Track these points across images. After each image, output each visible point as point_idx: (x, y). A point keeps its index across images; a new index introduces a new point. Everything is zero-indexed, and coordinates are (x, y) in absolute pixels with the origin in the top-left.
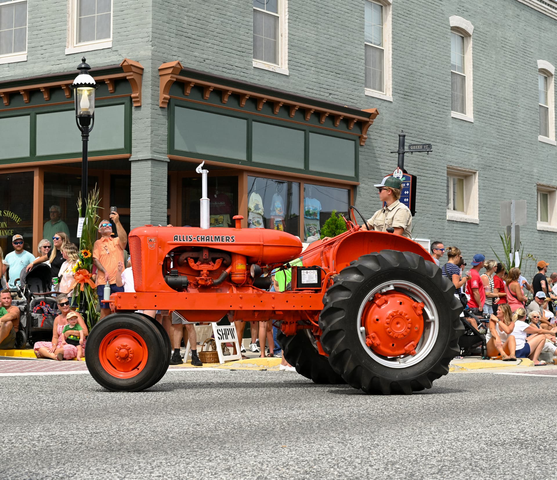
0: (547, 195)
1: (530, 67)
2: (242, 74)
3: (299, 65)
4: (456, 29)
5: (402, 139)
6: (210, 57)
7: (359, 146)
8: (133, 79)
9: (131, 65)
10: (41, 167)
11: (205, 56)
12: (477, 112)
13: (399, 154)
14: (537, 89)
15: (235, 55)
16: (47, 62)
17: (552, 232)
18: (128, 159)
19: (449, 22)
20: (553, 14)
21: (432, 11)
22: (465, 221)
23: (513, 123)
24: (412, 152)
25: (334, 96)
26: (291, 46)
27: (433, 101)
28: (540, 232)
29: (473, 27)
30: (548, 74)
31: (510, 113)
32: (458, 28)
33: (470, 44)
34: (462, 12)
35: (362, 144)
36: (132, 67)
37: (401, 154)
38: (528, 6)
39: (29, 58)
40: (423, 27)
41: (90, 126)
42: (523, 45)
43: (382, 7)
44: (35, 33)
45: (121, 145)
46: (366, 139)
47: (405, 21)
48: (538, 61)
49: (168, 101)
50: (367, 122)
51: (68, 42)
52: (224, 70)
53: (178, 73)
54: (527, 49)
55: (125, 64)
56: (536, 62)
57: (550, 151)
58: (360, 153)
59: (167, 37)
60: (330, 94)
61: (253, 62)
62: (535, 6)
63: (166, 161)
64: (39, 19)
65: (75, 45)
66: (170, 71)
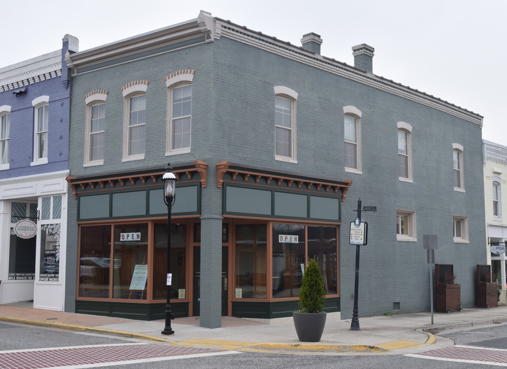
0: (460, 221)
1: (448, 148)
2: (269, 165)
3: (304, 157)
4: (402, 129)
5: (360, 203)
6: (249, 156)
7: (341, 202)
8: (201, 172)
9: (200, 164)
10: (152, 221)
11: (245, 156)
12: (415, 177)
13: (358, 212)
14: (453, 160)
15: (264, 154)
16: (156, 160)
17: (463, 243)
18: (199, 218)
19: (397, 125)
20: (462, 116)
21: (386, 120)
22: (409, 241)
23: (438, 181)
24: (365, 211)
25: (325, 174)
26: (299, 146)
27: (387, 172)
28: (456, 244)
29: (412, 127)
30: (460, 151)
31: (436, 176)
32: (403, 128)
33: (410, 137)
34: (405, 119)
35: (343, 200)
36: (200, 165)
37: (359, 212)
38: (446, 113)
39: (146, 158)
40: (380, 130)
41: (172, 203)
42: (443, 135)
43: (355, 119)
44: (149, 143)
45: (195, 209)
46: (345, 197)
47: (369, 127)
48: (453, 144)
49: (222, 184)
50: (346, 188)
51: (167, 149)
52: (257, 163)
53: (228, 168)
54: (446, 138)
55: (197, 163)
56: (452, 145)
57: (461, 196)
58: (342, 205)
59: (222, 147)
60: (323, 172)
61: (275, 157)
62: (450, 112)
63: (221, 219)
64: (151, 135)
65: (171, 151)
66: (223, 167)
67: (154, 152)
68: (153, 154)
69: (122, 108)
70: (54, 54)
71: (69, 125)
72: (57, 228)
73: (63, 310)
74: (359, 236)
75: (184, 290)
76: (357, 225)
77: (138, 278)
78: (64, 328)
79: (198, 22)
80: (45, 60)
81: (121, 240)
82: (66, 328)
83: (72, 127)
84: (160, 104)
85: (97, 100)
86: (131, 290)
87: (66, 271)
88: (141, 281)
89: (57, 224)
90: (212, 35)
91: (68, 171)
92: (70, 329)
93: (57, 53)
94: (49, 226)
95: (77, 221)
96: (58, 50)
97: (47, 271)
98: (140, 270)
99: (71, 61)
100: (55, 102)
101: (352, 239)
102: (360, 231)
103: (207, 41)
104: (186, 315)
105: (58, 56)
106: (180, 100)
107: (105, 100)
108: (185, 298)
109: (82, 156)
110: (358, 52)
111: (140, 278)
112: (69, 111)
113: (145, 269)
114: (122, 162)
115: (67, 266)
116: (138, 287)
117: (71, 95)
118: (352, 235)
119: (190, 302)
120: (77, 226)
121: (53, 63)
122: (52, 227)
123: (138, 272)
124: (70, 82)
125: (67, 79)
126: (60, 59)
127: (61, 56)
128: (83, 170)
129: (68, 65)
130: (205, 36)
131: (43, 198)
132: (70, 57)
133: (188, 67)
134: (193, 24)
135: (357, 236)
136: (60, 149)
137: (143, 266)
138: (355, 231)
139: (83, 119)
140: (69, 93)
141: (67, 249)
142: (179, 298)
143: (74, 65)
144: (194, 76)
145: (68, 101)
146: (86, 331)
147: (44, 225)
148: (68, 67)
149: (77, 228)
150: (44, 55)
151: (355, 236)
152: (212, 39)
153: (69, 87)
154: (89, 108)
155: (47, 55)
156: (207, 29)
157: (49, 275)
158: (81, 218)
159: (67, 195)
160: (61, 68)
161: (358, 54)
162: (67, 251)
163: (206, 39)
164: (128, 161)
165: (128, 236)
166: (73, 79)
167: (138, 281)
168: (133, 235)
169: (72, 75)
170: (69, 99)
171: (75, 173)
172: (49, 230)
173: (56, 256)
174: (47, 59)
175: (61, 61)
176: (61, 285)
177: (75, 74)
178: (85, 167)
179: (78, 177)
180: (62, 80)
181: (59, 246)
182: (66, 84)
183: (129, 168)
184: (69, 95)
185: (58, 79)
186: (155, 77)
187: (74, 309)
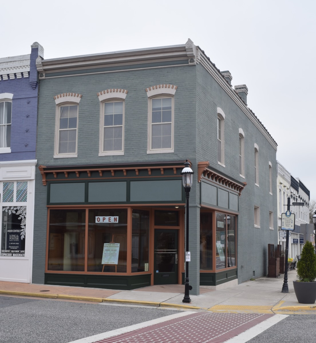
1: (268, 164)
3: (227, 163)
10: (131, 207)
12: (259, 183)
15: (214, 159)
19: (254, 146)
20: (272, 143)
21: (251, 141)
22: (258, 227)
23: (265, 187)
24: (293, 206)
26: (225, 155)
27: (252, 178)
28: (270, 230)
30: (270, 167)
31: (265, 183)
32: (256, 148)
33: (257, 155)
34: (256, 142)
37: (289, 206)
38: (267, 140)
39: (125, 154)
43: (240, 138)
46: (241, 195)
47: (247, 145)
49: (201, 179)
50: (243, 188)
51: (148, 148)
53: (207, 167)
54: (267, 157)
56: (269, 162)
58: (239, 201)
61: (218, 161)
62: (269, 140)
63: (200, 207)
64: (131, 136)
65: (151, 150)
66: (205, 166)
67: (134, 150)
68: (133, 151)
69: (98, 111)
70: (21, 57)
71: (36, 121)
72: (22, 210)
73: (30, 282)
74: (289, 223)
75: (148, 264)
76: (288, 216)
77: (109, 254)
78: (76, 299)
79: (186, 48)
80: (10, 62)
81: (96, 222)
82: (78, 299)
83: (39, 123)
84: (140, 110)
85: (70, 101)
86: (103, 265)
87: (34, 247)
88: (113, 257)
89: (21, 207)
90: (195, 60)
91: (36, 161)
92: (83, 301)
93: (24, 57)
94: (12, 208)
95: (47, 205)
96: (25, 55)
97: (10, 248)
98: (110, 248)
99: (42, 66)
100: (20, 99)
101: (283, 226)
102: (291, 220)
103: (190, 64)
104: (149, 285)
105: (25, 60)
106: (160, 109)
107: (79, 102)
108: (148, 271)
109: (52, 148)
110: (240, 90)
111: (112, 255)
112: (37, 108)
113: (116, 247)
114: (99, 156)
115: (34, 244)
116: (111, 262)
117: (38, 95)
118: (283, 223)
119: (152, 274)
120: (46, 209)
121: (20, 66)
122: (15, 209)
123: (109, 249)
124: (38, 84)
125: (36, 81)
126: (28, 63)
127: (30, 60)
128: (52, 161)
129: (38, 69)
130: (188, 60)
131: (4, 183)
132: (42, 62)
133: (170, 83)
134: (182, 49)
135: (288, 223)
136: (26, 141)
137: (113, 244)
138: (287, 220)
139: (53, 116)
140: (37, 93)
141: (34, 228)
142: (145, 270)
143: (44, 69)
144: (176, 91)
145: (36, 99)
146: (103, 302)
147: (6, 207)
148: (37, 70)
149: (46, 211)
150: (9, 57)
151: (286, 223)
152: (195, 63)
153: (37, 88)
154: (58, 108)
155: (13, 57)
156: (193, 54)
157: (12, 251)
158: (51, 201)
159: (34, 181)
160: (29, 71)
161: (240, 92)
162: (34, 230)
163: (189, 62)
164: (105, 156)
165: (104, 219)
166: (41, 81)
167: (110, 257)
168: (110, 219)
169: (40, 78)
170: (37, 98)
171: (43, 163)
172: (12, 211)
173: (21, 235)
174: (12, 62)
175: (29, 64)
176: (28, 260)
177: (44, 78)
178: (55, 158)
179: (46, 166)
180: (30, 81)
181: (25, 225)
182: (35, 85)
183: (106, 162)
184: (37, 94)
185: (24, 80)
186: (135, 88)
187: (44, 281)
